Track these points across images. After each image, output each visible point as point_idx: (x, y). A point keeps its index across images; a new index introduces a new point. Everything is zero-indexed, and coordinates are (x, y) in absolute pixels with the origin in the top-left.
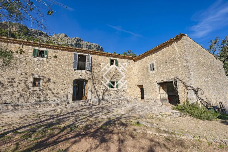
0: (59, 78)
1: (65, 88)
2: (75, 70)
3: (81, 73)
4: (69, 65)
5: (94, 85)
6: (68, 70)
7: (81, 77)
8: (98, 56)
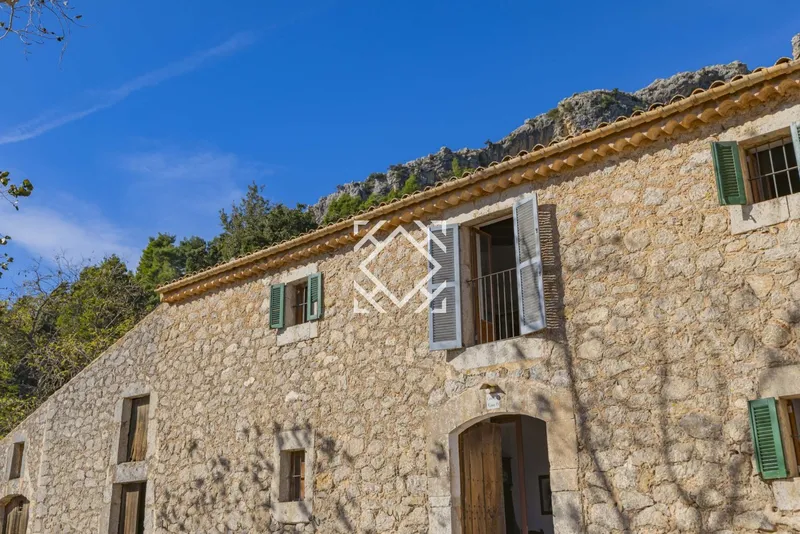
0: (376, 436)
1: (408, 500)
2: (452, 354)
3: (492, 368)
4: (419, 329)
5: (595, 460)
6: (414, 366)
7: (494, 406)
8: (608, 170)
